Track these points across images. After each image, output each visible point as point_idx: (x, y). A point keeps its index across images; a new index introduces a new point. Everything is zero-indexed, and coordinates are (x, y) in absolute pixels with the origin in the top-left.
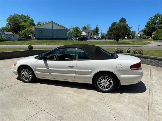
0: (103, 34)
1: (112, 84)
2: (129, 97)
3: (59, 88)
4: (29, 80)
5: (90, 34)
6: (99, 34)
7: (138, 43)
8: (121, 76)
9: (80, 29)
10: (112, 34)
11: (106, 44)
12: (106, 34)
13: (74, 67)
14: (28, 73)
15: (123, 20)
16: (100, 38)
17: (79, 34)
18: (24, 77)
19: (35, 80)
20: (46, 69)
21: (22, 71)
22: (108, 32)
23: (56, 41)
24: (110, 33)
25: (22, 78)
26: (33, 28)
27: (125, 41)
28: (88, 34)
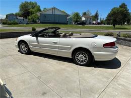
0: (102, 19)
1: (87, 59)
4: (26, 52)
10: (111, 19)
11: (102, 29)
13: (57, 43)
14: (25, 47)
17: (78, 19)
18: (22, 49)
20: (37, 44)
21: (21, 45)
22: (107, 17)
26: (38, 14)
28: (88, 19)
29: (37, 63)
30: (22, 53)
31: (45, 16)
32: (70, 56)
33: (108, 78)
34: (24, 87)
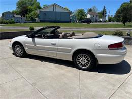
1: (90, 62)
4: (21, 55)
6: (105, 16)
8: (98, 55)
9: (85, 11)
12: (113, 16)
13: (56, 44)
16: (106, 21)
18: (17, 52)
20: (34, 45)
21: (15, 47)
22: (116, 14)
24: (119, 14)
28: (94, 17)
29: (33, 67)
30: (17, 56)
31: (45, 13)
32: (71, 60)
33: (114, 85)
34: (15, 96)
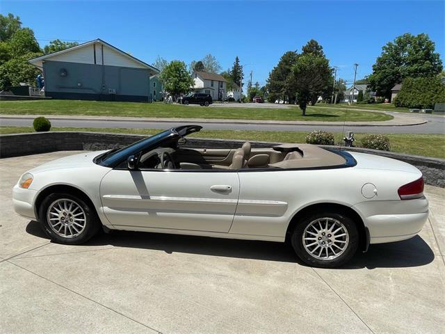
0: (255, 86)
1: (346, 242)
2: (395, 278)
3: (178, 257)
4: (77, 235)
5: (216, 85)
7: (358, 117)
8: (372, 219)
9: (188, 69)
10: (282, 87)
11: (273, 119)
13: (231, 190)
14: (74, 214)
15: (313, 48)
16: (245, 97)
17: (182, 84)
18: (60, 225)
19: (97, 234)
20: (139, 197)
21: (51, 207)
22: (269, 81)
23: (114, 104)
24: (278, 82)
25: (50, 229)
26: (36, 61)
27: (321, 110)
28: (212, 85)
